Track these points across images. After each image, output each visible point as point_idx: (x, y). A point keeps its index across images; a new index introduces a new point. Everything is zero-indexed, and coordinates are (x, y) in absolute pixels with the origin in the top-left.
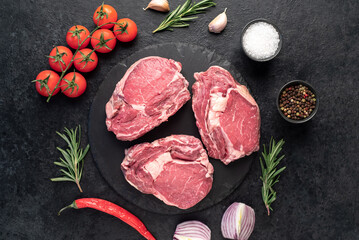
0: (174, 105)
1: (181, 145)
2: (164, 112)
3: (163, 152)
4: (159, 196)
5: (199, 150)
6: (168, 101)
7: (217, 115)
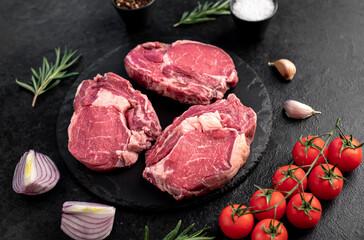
0: (186, 85)
1: (143, 109)
2: (173, 80)
3: (127, 98)
4: (74, 118)
5: (145, 125)
6: (187, 79)
7: (196, 125)
